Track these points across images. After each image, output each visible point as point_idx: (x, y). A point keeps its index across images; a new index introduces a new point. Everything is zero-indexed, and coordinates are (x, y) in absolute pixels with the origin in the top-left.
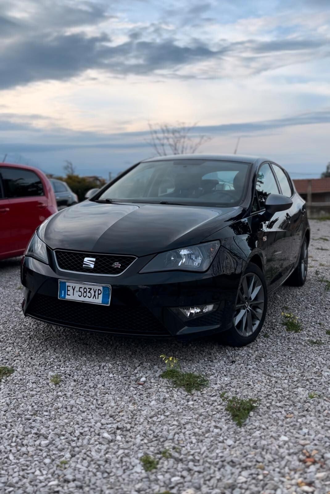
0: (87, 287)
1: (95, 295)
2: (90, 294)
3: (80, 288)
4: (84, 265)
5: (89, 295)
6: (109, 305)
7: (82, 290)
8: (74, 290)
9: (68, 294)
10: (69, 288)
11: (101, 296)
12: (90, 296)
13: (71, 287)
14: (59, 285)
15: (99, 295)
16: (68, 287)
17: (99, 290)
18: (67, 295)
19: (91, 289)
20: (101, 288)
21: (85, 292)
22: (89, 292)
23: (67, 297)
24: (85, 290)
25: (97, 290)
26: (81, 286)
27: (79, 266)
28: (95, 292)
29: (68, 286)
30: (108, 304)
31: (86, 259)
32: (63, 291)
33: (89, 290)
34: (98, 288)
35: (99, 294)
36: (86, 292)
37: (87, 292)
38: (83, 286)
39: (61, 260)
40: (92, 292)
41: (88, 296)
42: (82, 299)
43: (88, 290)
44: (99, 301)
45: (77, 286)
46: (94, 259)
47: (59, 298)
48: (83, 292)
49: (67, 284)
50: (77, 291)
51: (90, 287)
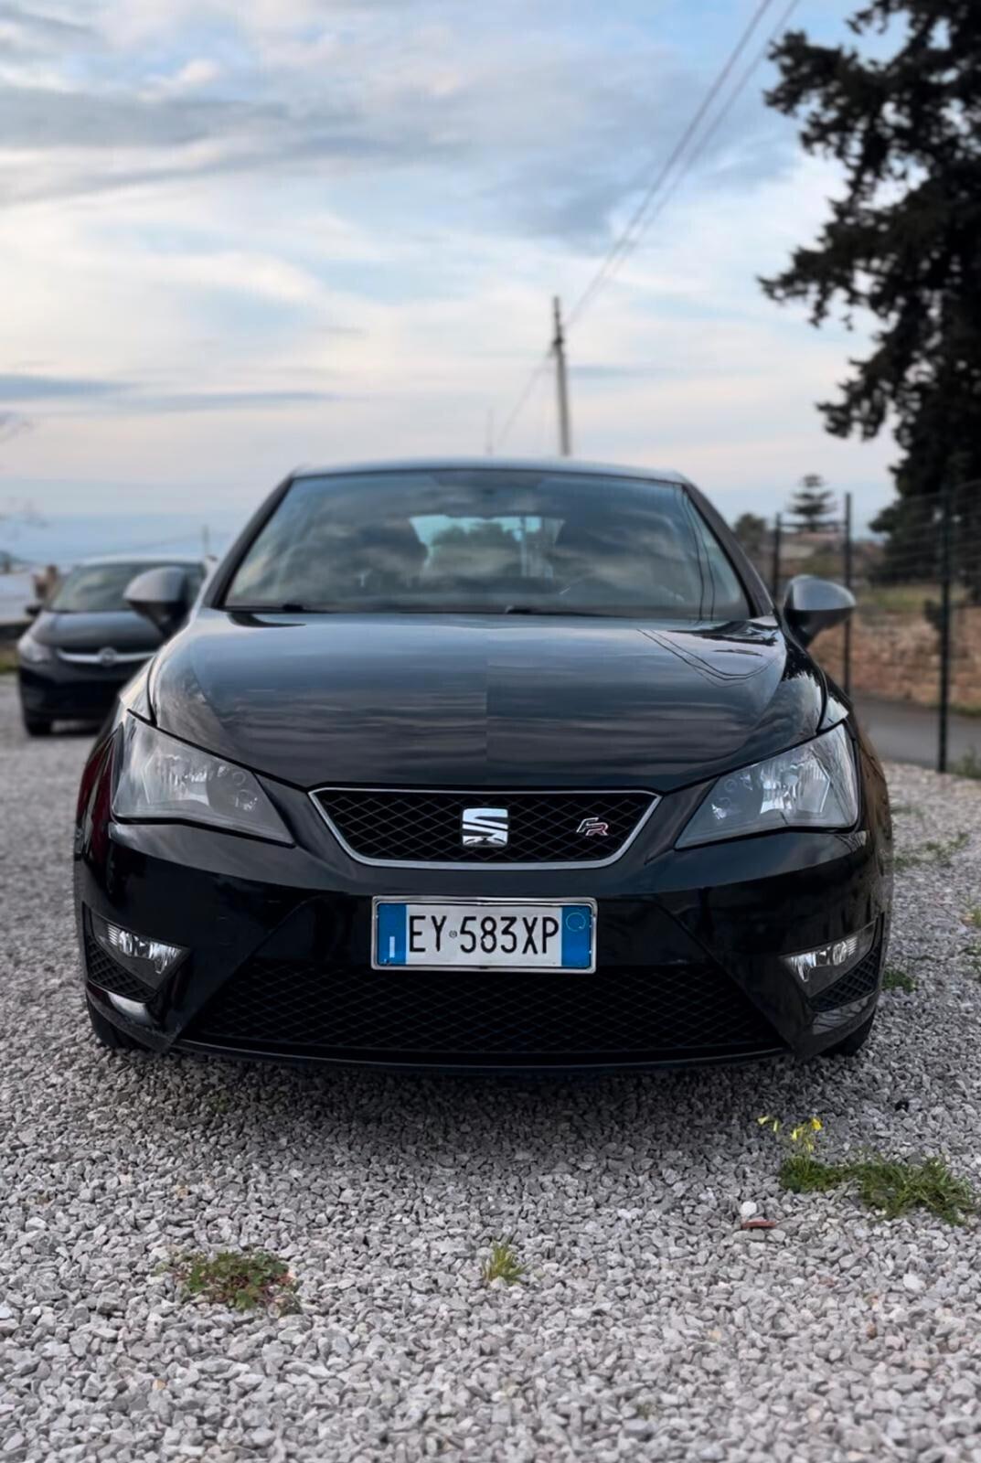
0: (497, 913)
1: (530, 941)
2: (510, 938)
3: (466, 919)
4: (465, 838)
5: (506, 941)
6: (593, 969)
7: (474, 927)
8: (439, 929)
9: (415, 946)
10: (418, 925)
11: (555, 943)
12: (509, 946)
13: (429, 919)
14: (374, 917)
15: (548, 939)
16: (416, 922)
17: (545, 920)
18: (412, 949)
19: (513, 920)
20: (557, 914)
21: (486, 933)
22: (506, 932)
23: (412, 959)
24: (489, 926)
25: (539, 923)
26: (469, 911)
27: (447, 841)
28: (530, 930)
29: (412, 919)
30: (590, 965)
31: (470, 815)
32: (392, 939)
33: (508, 922)
34: (541, 913)
35: (546, 935)
36: (492, 933)
37: (498, 933)
38: (480, 913)
39: (356, 826)
40: (519, 929)
41: (503, 947)
42: (478, 959)
43: (501, 925)
44: (550, 958)
45: (454, 914)
46: (503, 813)
47: (374, 966)
48: (478, 933)
49: (412, 910)
50: (453, 934)
51: (509, 912)
